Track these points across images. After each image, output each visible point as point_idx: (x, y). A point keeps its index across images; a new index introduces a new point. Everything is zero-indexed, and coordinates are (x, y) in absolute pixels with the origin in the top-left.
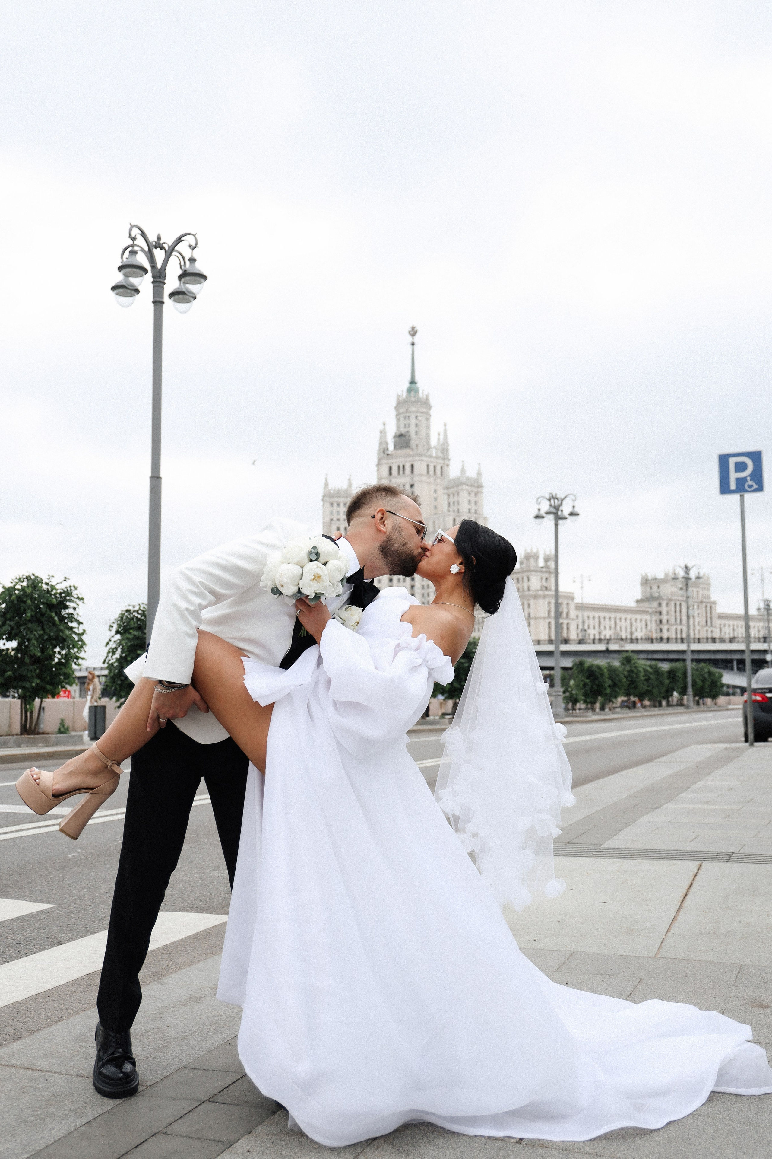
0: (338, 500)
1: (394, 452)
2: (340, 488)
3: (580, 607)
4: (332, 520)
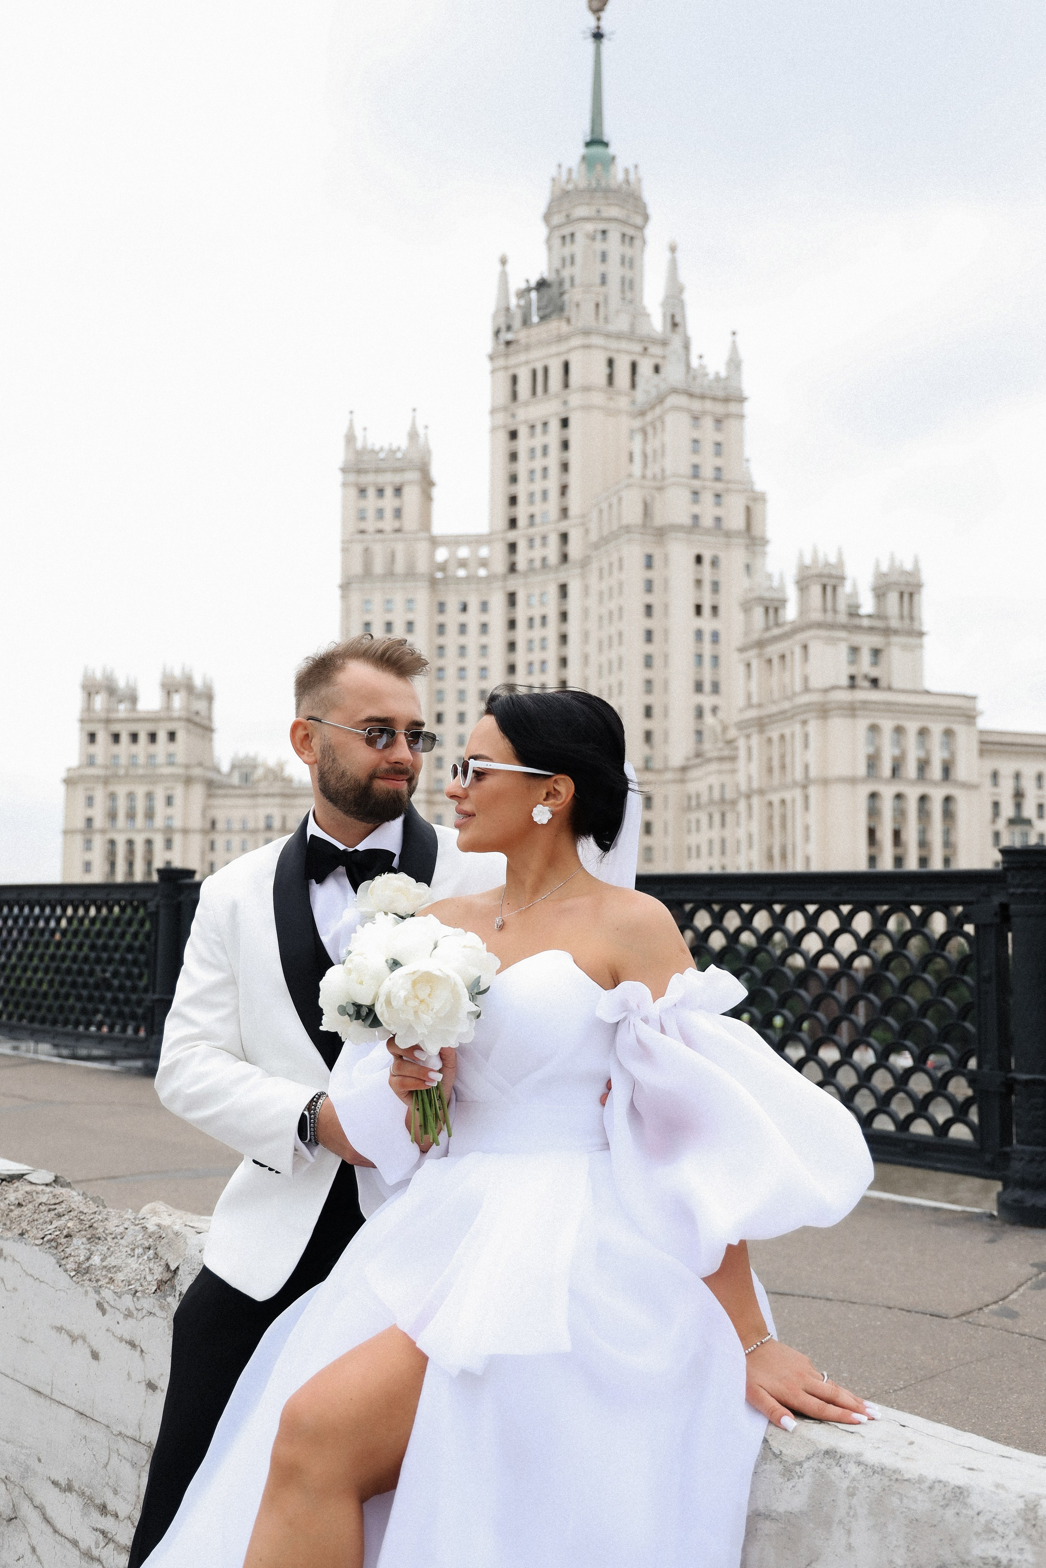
0: (380, 479)
1: (524, 333)
4: (362, 532)
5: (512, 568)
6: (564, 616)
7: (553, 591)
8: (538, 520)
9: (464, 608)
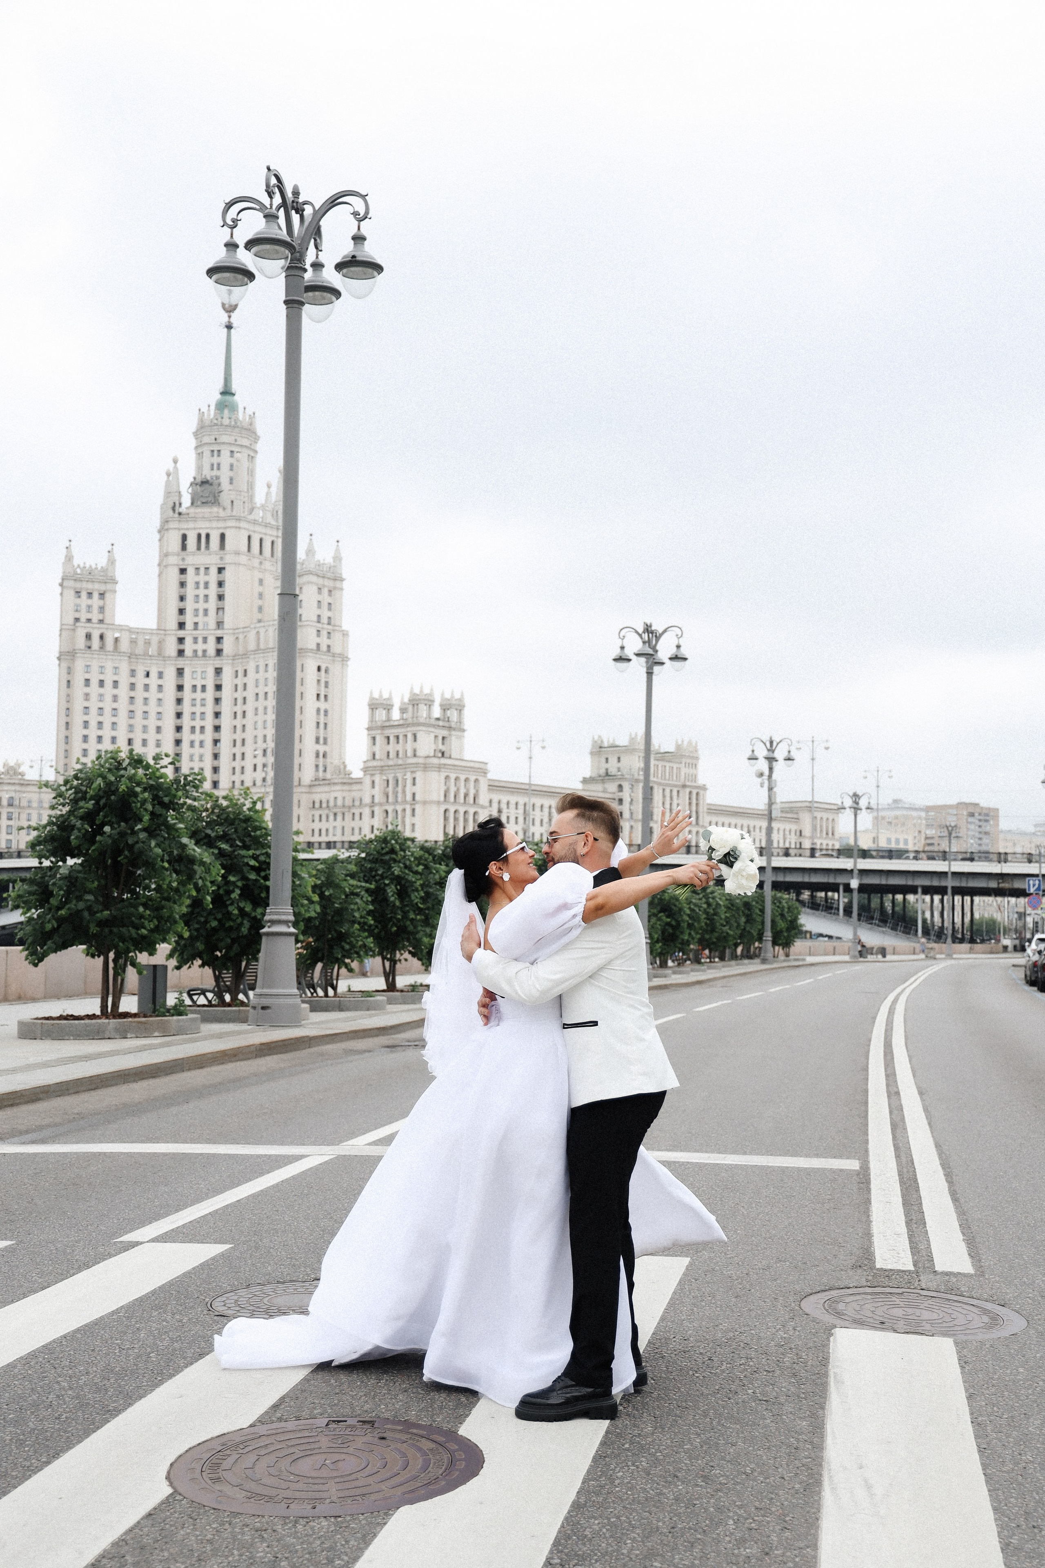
0: (90, 586)
1: (192, 510)
2: (94, 566)
3: (495, 787)
4: (77, 620)
5: (181, 653)
6: (218, 687)
7: (211, 672)
8: (200, 626)
9: (148, 675)
